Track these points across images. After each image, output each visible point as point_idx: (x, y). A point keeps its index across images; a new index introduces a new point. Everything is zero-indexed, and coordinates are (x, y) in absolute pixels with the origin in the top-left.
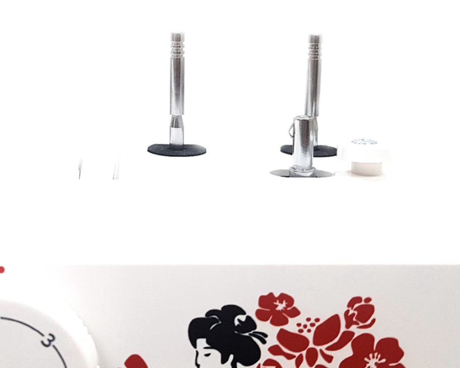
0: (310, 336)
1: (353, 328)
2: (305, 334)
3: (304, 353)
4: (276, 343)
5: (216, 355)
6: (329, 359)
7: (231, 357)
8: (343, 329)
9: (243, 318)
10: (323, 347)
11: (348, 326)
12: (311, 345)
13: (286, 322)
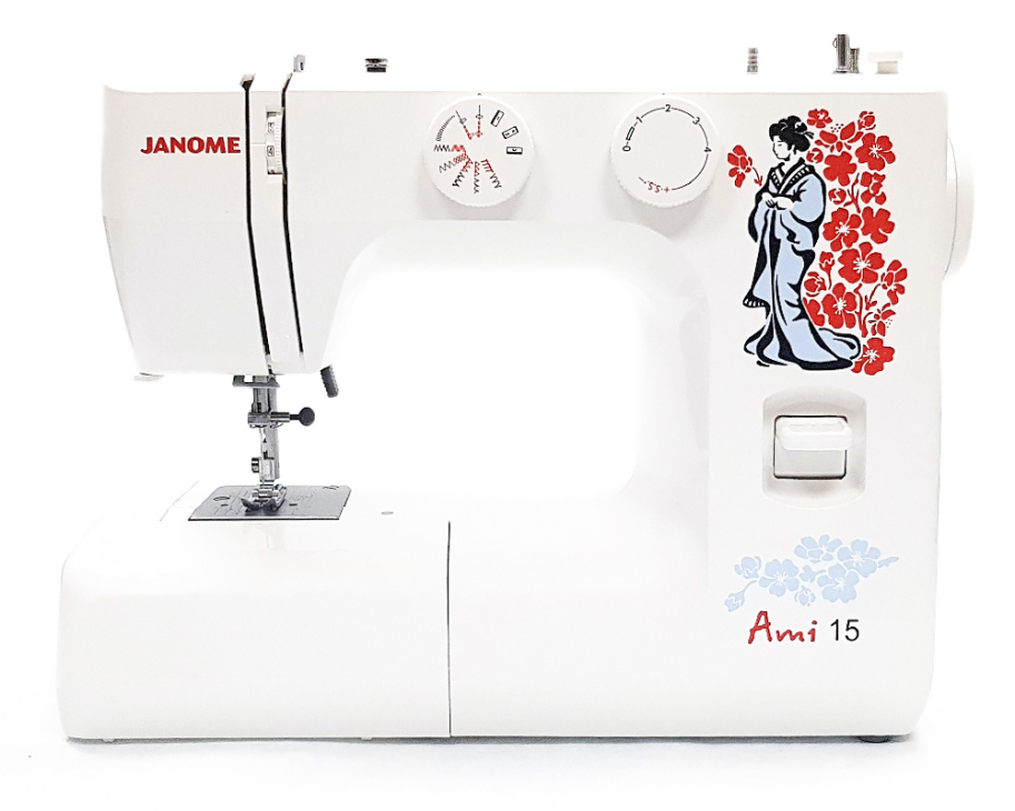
0: (838, 135)
1: (863, 130)
2: (835, 133)
3: (835, 144)
4: (819, 138)
5: (785, 145)
6: (849, 148)
7: (793, 147)
8: (857, 130)
9: (799, 124)
10: (846, 141)
11: (860, 128)
12: (839, 140)
13: (824, 126)
